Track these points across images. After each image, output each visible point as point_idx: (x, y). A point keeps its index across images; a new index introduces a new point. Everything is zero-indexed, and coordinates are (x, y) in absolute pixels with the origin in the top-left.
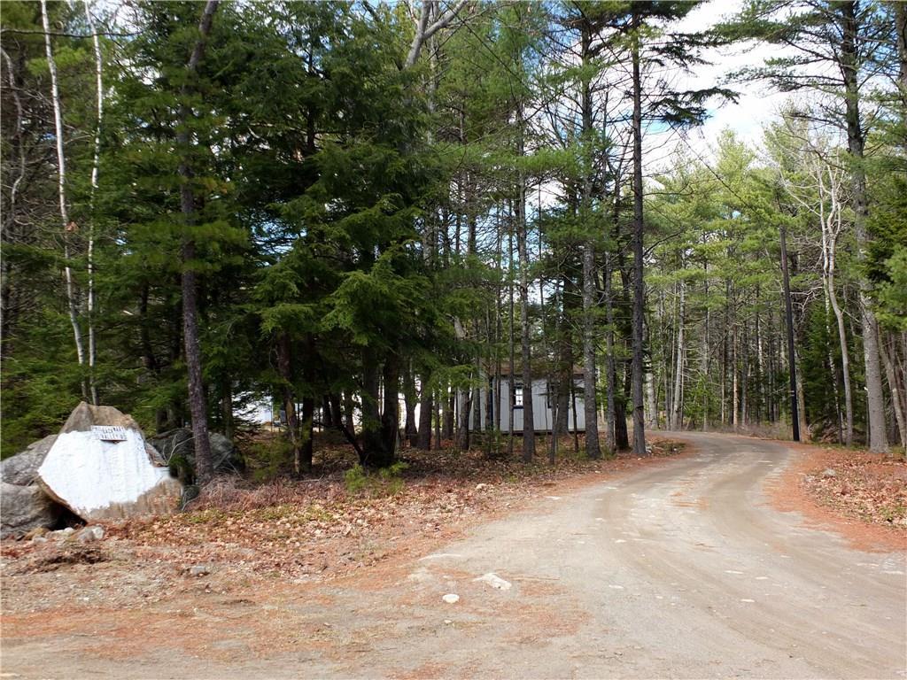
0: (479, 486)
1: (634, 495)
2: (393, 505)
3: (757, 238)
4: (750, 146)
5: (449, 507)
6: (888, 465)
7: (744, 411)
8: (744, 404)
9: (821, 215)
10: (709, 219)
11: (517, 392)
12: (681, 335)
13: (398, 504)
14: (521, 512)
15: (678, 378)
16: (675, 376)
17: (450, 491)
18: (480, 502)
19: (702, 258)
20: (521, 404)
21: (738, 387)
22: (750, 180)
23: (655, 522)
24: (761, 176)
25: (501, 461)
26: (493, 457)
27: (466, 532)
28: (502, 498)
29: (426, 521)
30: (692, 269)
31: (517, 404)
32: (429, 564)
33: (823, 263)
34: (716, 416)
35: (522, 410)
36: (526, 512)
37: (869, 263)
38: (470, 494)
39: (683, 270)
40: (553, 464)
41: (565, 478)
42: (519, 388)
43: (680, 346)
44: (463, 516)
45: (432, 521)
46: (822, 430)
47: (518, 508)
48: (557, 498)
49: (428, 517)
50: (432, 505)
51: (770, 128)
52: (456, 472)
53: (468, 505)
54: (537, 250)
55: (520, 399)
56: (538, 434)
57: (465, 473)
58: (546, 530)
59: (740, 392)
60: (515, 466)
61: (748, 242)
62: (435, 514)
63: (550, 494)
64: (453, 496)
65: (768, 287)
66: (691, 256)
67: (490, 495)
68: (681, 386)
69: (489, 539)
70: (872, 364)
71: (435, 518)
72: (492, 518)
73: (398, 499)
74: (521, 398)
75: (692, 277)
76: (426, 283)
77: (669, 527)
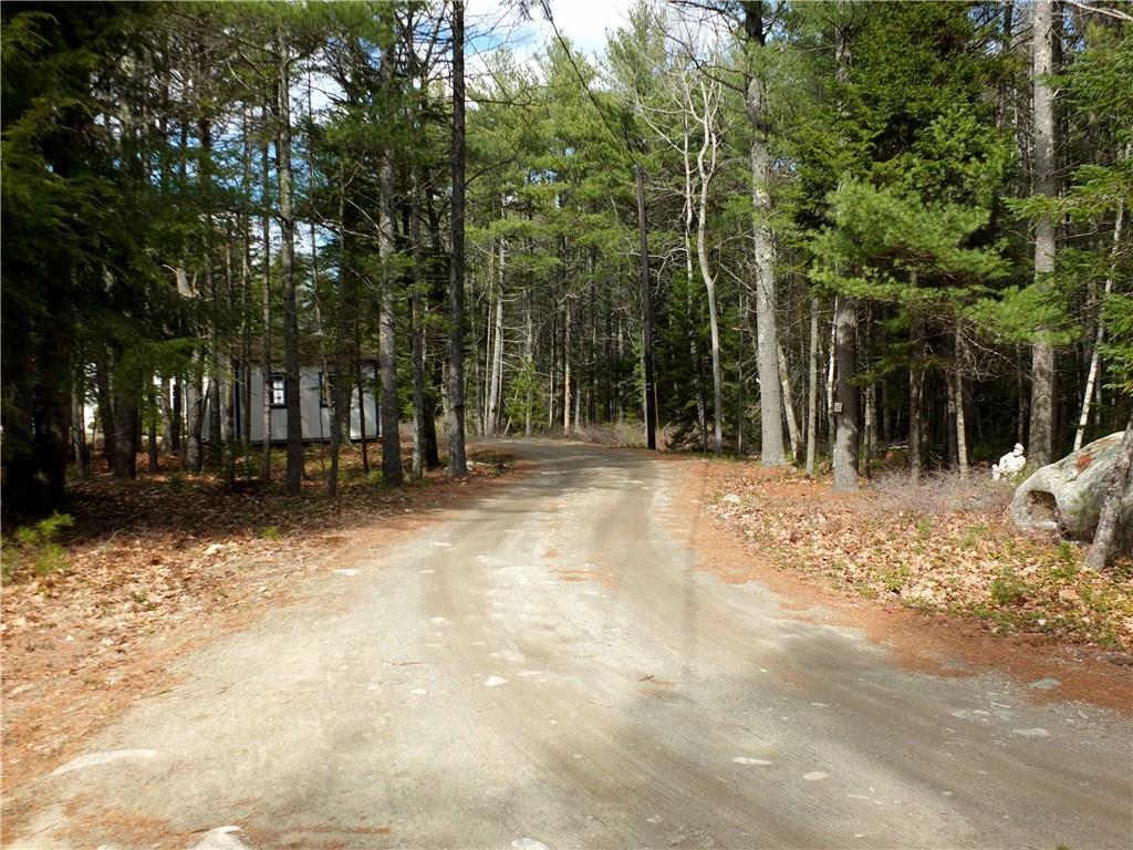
0: (212, 548)
1: (482, 559)
2: (39, 599)
3: (601, 182)
4: (591, 61)
5: (154, 598)
6: (792, 483)
7: (578, 409)
8: (578, 400)
9: (685, 152)
10: (539, 155)
11: (275, 385)
12: (499, 308)
13: (49, 596)
14: (288, 609)
15: (495, 367)
16: (491, 364)
17: (156, 562)
18: (210, 584)
19: (528, 207)
20: (282, 401)
21: (571, 379)
22: (589, 105)
23: (536, 619)
24: (604, 100)
25: (251, 494)
26: (238, 489)
27: (176, 669)
28: (252, 574)
29: (100, 634)
30: (515, 221)
31: (276, 401)
32: (70, 795)
33: (686, 217)
34: (541, 415)
35: (285, 411)
36: (297, 607)
37: (799, 200)
38: (194, 566)
39: (503, 221)
40: (334, 495)
41: (359, 523)
42: (279, 379)
43: (499, 323)
44: (177, 617)
45: (113, 632)
46: (683, 434)
47: (281, 599)
48: (351, 572)
49: (106, 623)
50: (117, 595)
51: (617, 39)
52: (176, 518)
53: (188, 591)
54: (305, 174)
55: (279, 395)
56: (307, 443)
57: (190, 518)
58: (339, 655)
59: (573, 385)
60: (274, 501)
61: (589, 187)
62: (121, 617)
63: (339, 561)
64: (162, 571)
65: (614, 247)
66: (512, 203)
67: (233, 568)
68: (498, 377)
69: (225, 689)
70: (767, 348)
71: (120, 625)
72: (233, 627)
73: (50, 585)
74: (281, 393)
75: (516, 231)
76: (109, 192)
77: (566, 630)
